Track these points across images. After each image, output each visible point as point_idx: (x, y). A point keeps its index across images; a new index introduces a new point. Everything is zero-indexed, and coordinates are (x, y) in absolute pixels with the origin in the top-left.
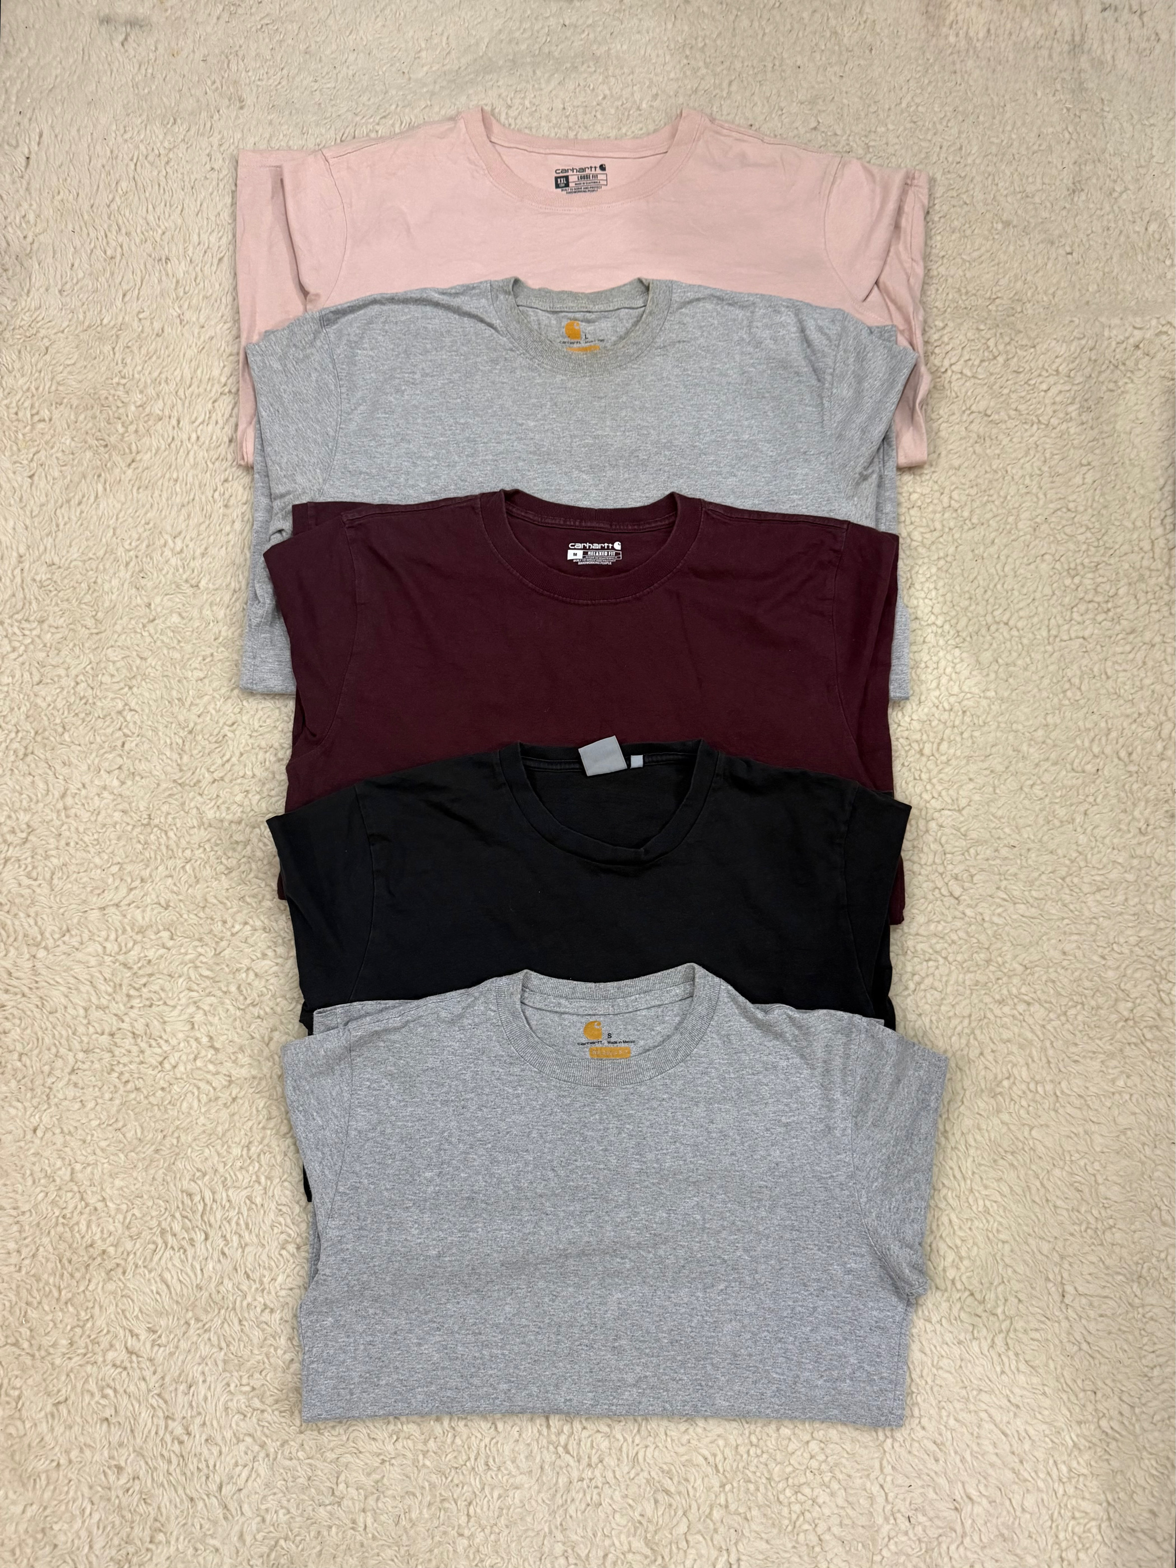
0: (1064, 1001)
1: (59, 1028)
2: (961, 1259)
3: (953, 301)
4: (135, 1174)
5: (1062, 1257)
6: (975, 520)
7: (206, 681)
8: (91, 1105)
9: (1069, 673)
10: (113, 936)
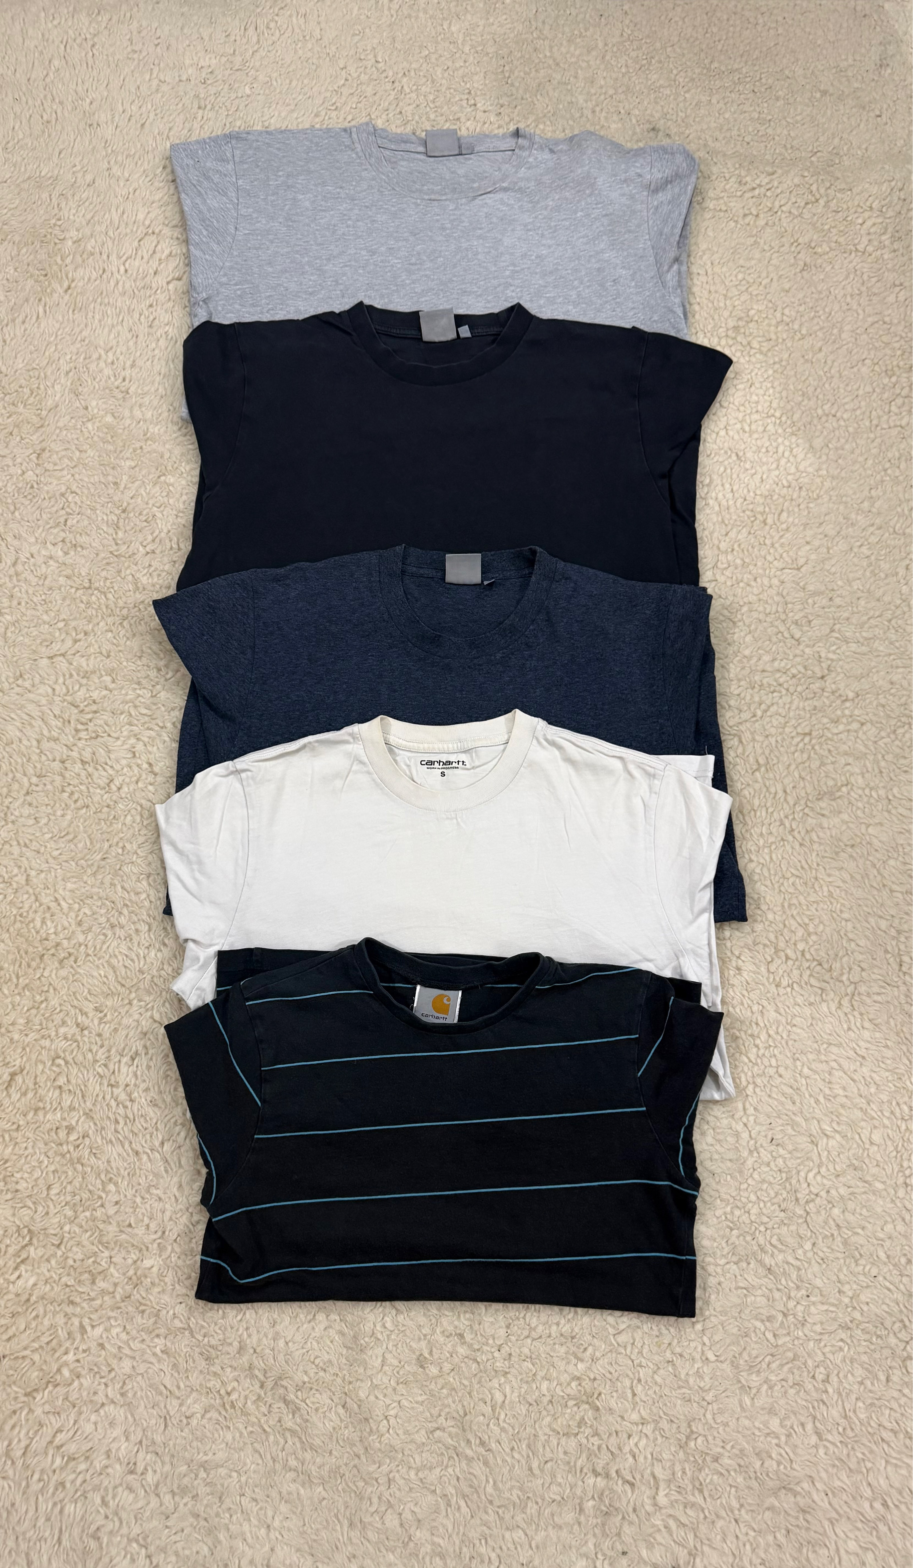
0: (893, 722)
1: (15, 757)
2: (809, 934)
3: (781, 154)
4: (85, 878)
5: (899, 932)
6: (804, 332)
7: (137, 469)
8: (44, 821)
9: (890, 455)
10: (61, 680)
